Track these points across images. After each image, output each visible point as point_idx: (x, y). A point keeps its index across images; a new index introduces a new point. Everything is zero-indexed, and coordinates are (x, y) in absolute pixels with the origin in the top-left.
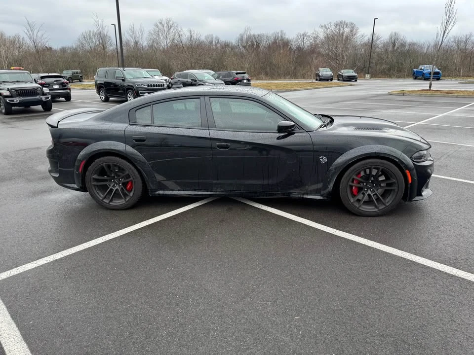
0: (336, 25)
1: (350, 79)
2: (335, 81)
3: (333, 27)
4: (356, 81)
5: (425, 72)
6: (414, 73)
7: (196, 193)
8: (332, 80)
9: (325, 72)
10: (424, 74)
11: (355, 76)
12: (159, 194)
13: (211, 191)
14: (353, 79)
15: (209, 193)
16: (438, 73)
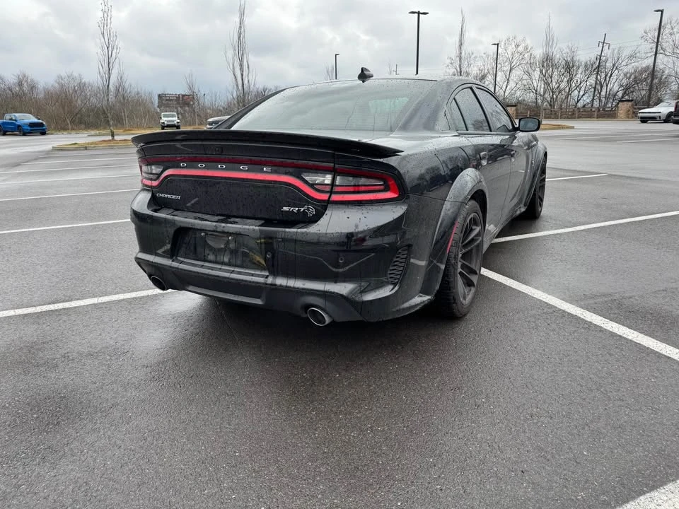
16: (41, 125)
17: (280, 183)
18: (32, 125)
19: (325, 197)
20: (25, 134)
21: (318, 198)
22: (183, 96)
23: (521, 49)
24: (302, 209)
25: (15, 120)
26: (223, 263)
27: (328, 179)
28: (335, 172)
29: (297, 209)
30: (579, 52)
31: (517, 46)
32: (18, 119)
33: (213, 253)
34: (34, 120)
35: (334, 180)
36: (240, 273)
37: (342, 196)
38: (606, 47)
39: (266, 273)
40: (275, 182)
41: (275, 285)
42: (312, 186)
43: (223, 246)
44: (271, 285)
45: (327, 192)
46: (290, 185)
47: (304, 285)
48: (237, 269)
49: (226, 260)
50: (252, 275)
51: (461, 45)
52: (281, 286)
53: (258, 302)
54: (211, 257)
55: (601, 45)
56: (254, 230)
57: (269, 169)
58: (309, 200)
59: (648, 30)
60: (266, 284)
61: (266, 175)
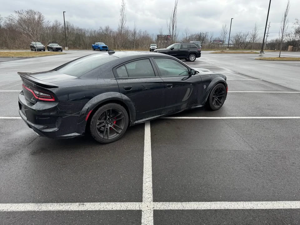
0: (28, 12)
1: (57, 50)
2: (47, 51)
3: (25, 14)
4: (62, 51)
5: (99, 46)
6: (93, 47)
7: (154, 117)
8: (44, 50)
9: (39, 45)
10: (99, 47)
11: (60, 48)
12: (136, 123)
13: (160, 115)
14: (60, 50)
15: (160, 116)
16: (106, 47)
18: (103, 47)
19: (37, 98)
20: (101, 50)
22: (167, 36)
25: (98, 45)
27: (38, 93)
32: (99, 44)
34: (104, 45)
37: (40, 98)
42: (35, 94)
45: (38, 96)
51: (285, 16)
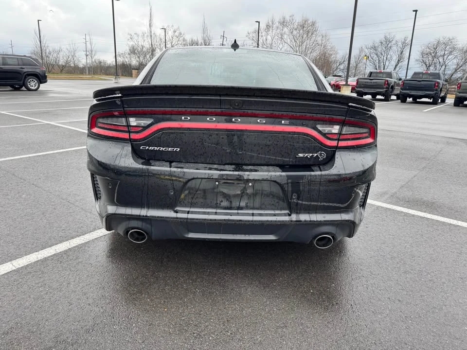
17: (299, 133)
19: (334, 143)
21: (330, 145)
23: (177, 34)
24: (316, 155)
26: (239, 208)
27: (336, 129)
28: (343, 123)
29: (311, 155)
30: (213, 41)
31: (175, 32)
33: (227, 200)
35: (341, 130)
36: (261, 215)
37: (346, 142)
38: (225, 40)
39: (287, 212)
40: (294, 133)
41: (300, 221)
42: (325, 135)
43: (239, 192)
44: (296, 221)
45: (336, 140)
46: (308, 135)
47: (324, 217)
48: (255, 212)
49: (243, 204)
50: (275, 215)
52: (305, 221)
53: (272, 237)
54: (225, 203)
55: (222, 38)
56: (281, 176)
57: (287, 122)
58: (322, 147)
59: (249, 32)
60: (292, 221)
61: (284, 127)
